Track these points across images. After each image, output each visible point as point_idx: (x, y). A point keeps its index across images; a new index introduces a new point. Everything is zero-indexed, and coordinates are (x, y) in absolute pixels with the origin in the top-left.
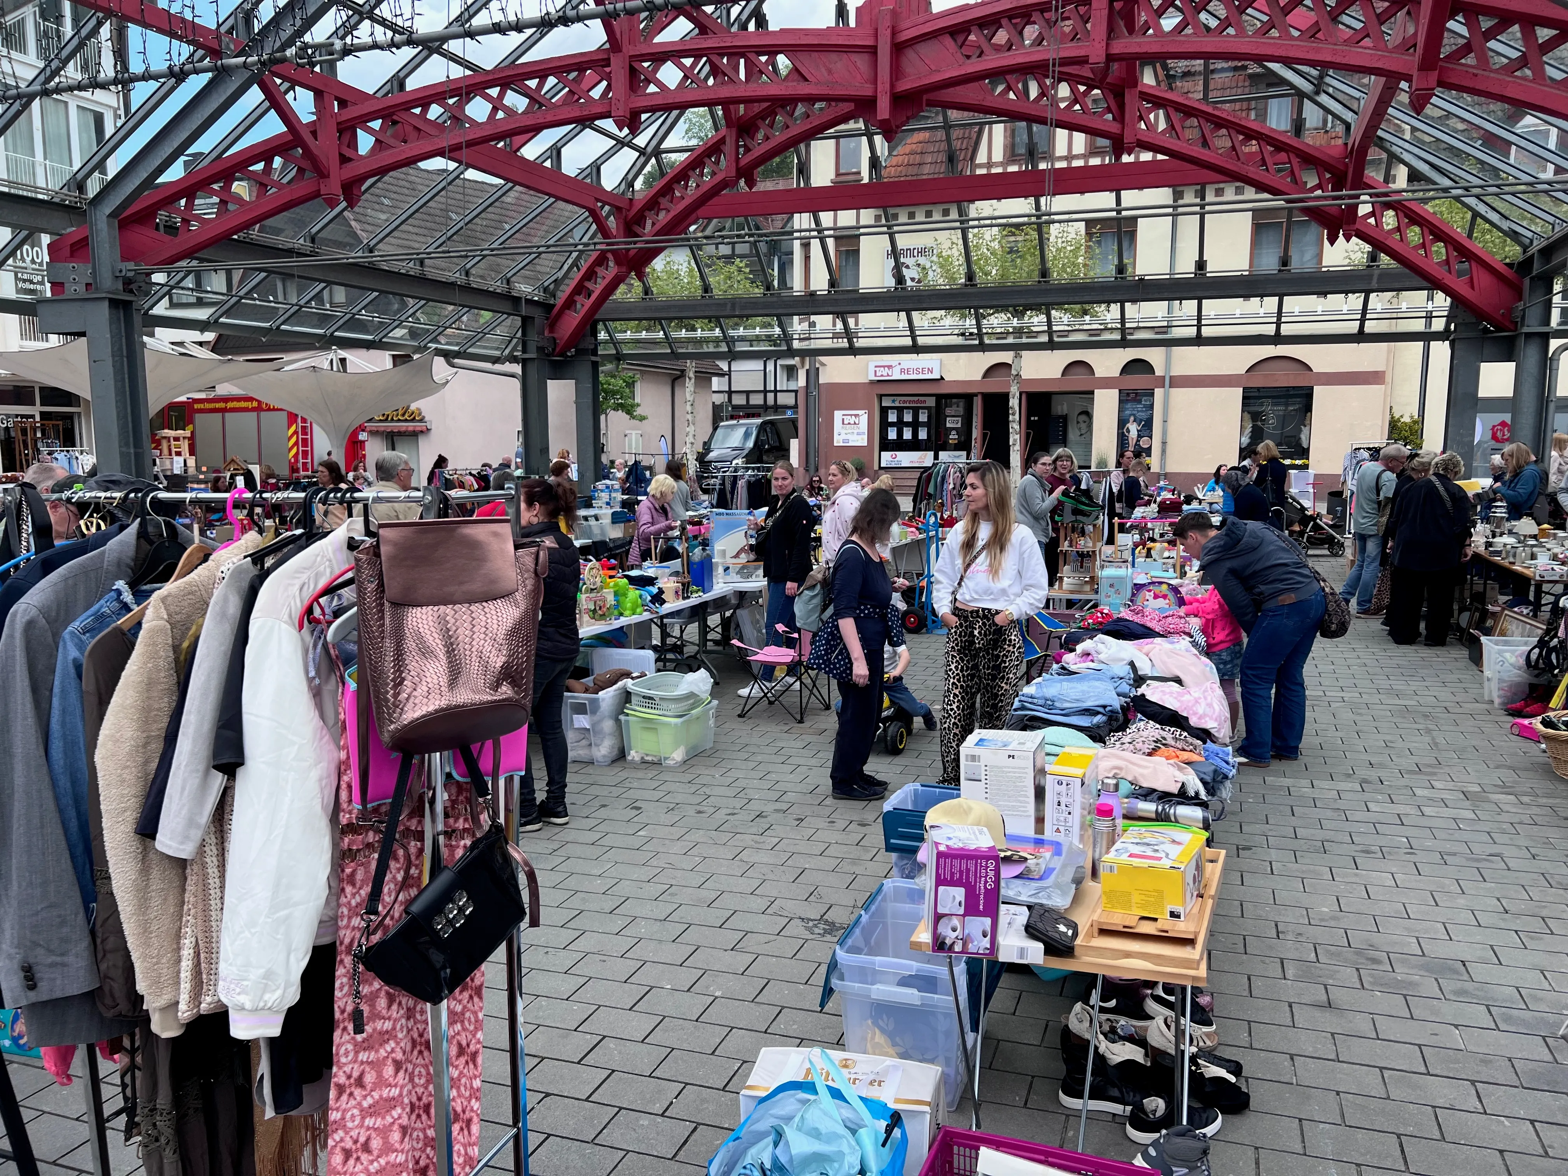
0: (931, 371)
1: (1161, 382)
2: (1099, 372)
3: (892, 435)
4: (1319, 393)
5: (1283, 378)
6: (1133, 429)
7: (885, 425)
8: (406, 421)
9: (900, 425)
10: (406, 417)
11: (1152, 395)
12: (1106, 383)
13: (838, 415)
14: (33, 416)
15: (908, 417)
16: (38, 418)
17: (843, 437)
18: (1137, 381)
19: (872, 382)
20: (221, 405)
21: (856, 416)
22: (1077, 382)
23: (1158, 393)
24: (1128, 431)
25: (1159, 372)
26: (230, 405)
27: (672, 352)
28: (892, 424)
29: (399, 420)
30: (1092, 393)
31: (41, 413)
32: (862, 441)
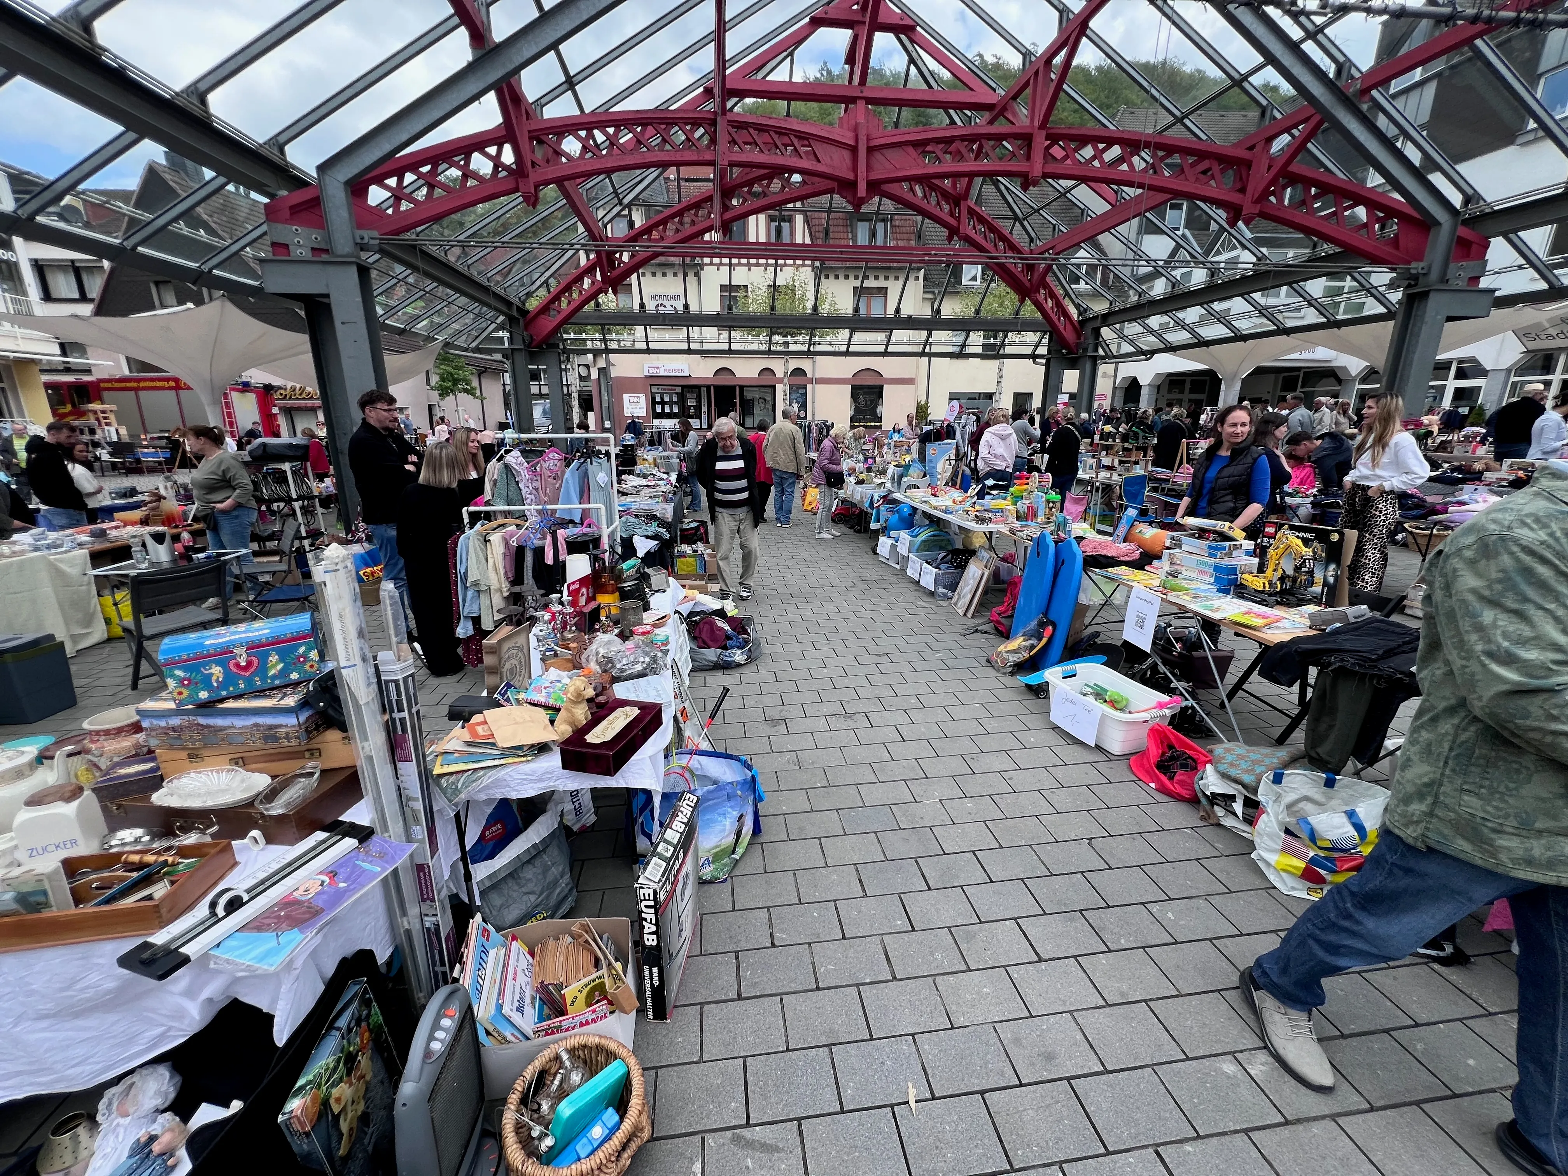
0: (683, 371)
1: (811, 381)
2: (779, 374)
3: (659, 409)
4: (888, 390)
5: (870, 381)
7: (654, 403)
8: (304, 399)
9: (663, 403)
10: (304, 395)
11: (806, 388)
12: (783, 381)
13: (626, 396)
15: (666, 399)
17: (630, 410)
18: (798, 380)
19: (647, 377)
20: (135, 385)
21: (637, 397)
22: (767, 380)
23: (809, 387)
25: (809, 375)
26: (142, 384)
28: (658, 403)
29: (297, 399)
30: (775, 387)
32: (643, 413)
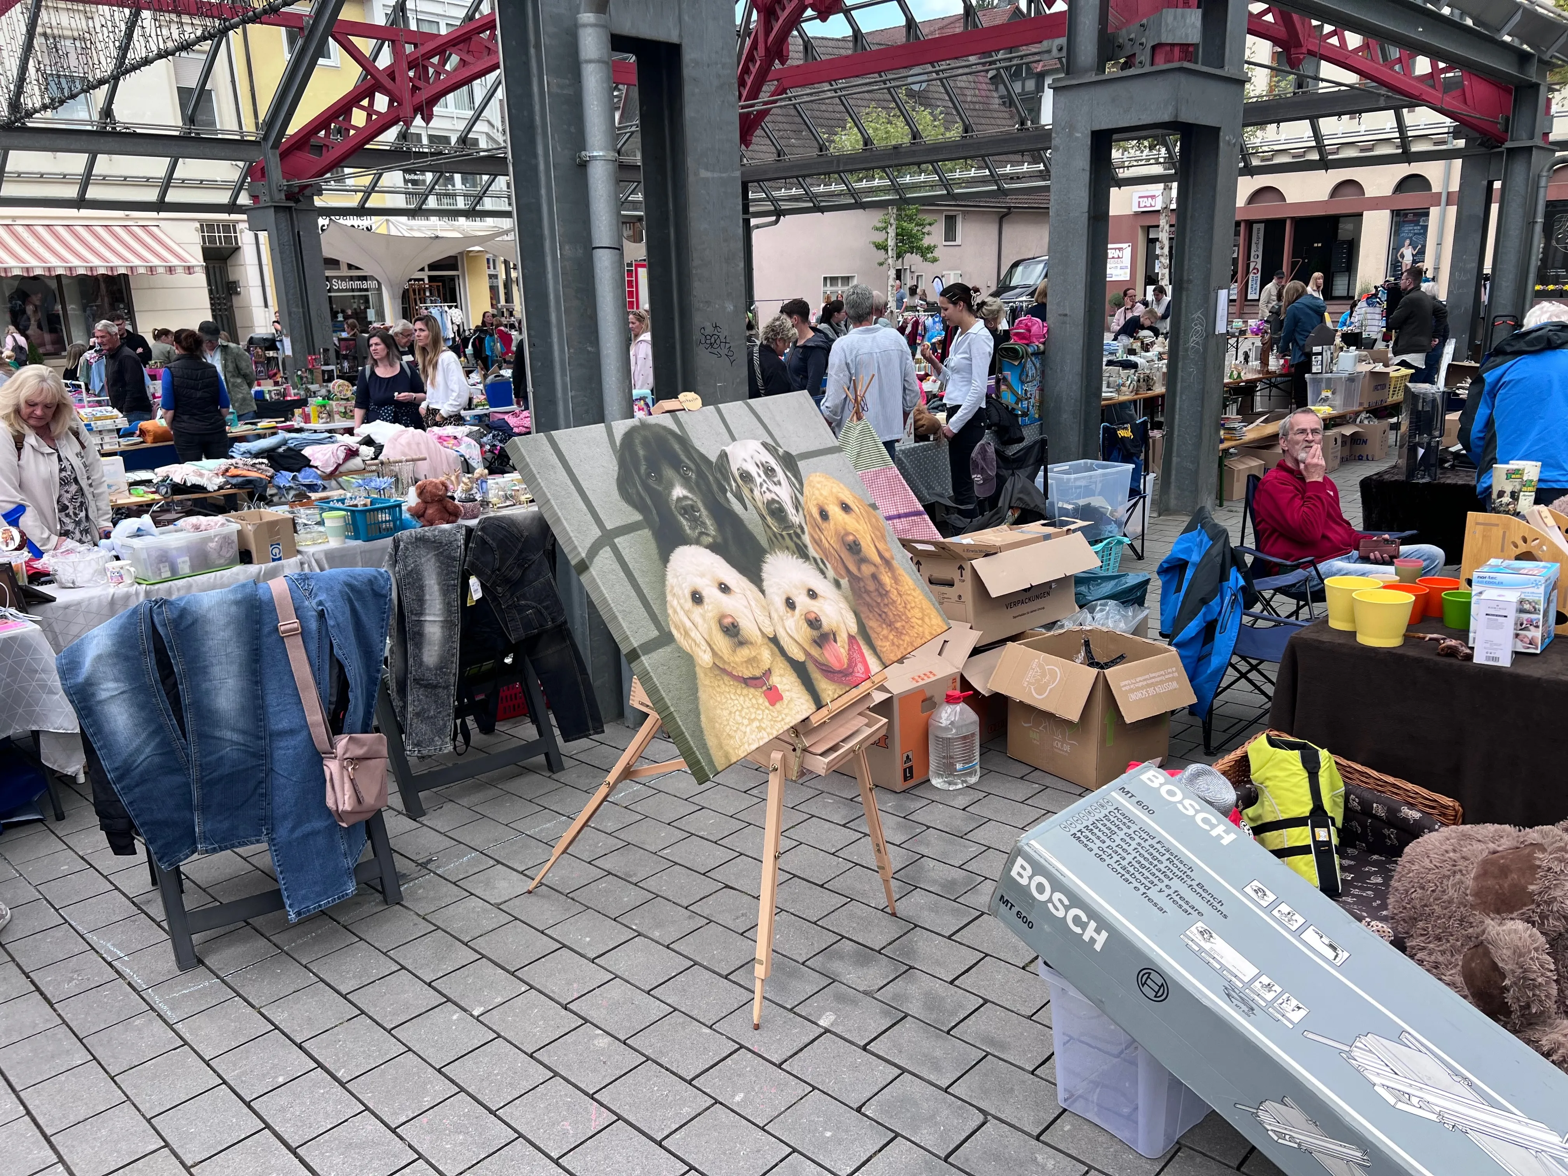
1: (1437, 199)
2: (1370, 192)
6: (1408, 253)
7: (1152, 257)
11: (1427, 214)
12: (1377, 203)
14: (423, 280)
16: (426, 281)
18: (1411, 200)
19: (1137, 214)
21: (1120, 249)
22: (1345, 204)
23: (1434, 211)
24: (1402, 256)
25: (1435, 189)
27: (948, 193)
30: (1361, 215)
31: (430, 277)
32: (1125, 275)
